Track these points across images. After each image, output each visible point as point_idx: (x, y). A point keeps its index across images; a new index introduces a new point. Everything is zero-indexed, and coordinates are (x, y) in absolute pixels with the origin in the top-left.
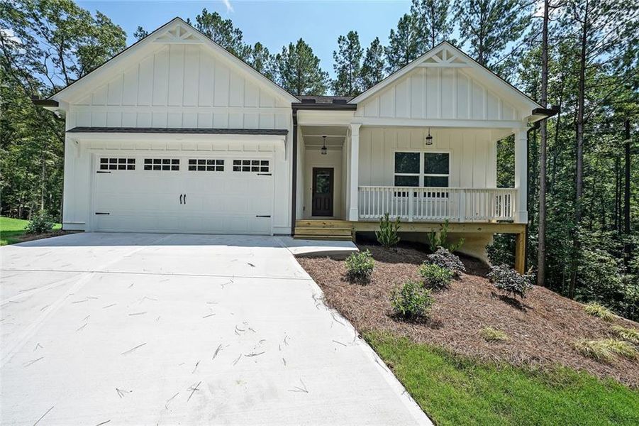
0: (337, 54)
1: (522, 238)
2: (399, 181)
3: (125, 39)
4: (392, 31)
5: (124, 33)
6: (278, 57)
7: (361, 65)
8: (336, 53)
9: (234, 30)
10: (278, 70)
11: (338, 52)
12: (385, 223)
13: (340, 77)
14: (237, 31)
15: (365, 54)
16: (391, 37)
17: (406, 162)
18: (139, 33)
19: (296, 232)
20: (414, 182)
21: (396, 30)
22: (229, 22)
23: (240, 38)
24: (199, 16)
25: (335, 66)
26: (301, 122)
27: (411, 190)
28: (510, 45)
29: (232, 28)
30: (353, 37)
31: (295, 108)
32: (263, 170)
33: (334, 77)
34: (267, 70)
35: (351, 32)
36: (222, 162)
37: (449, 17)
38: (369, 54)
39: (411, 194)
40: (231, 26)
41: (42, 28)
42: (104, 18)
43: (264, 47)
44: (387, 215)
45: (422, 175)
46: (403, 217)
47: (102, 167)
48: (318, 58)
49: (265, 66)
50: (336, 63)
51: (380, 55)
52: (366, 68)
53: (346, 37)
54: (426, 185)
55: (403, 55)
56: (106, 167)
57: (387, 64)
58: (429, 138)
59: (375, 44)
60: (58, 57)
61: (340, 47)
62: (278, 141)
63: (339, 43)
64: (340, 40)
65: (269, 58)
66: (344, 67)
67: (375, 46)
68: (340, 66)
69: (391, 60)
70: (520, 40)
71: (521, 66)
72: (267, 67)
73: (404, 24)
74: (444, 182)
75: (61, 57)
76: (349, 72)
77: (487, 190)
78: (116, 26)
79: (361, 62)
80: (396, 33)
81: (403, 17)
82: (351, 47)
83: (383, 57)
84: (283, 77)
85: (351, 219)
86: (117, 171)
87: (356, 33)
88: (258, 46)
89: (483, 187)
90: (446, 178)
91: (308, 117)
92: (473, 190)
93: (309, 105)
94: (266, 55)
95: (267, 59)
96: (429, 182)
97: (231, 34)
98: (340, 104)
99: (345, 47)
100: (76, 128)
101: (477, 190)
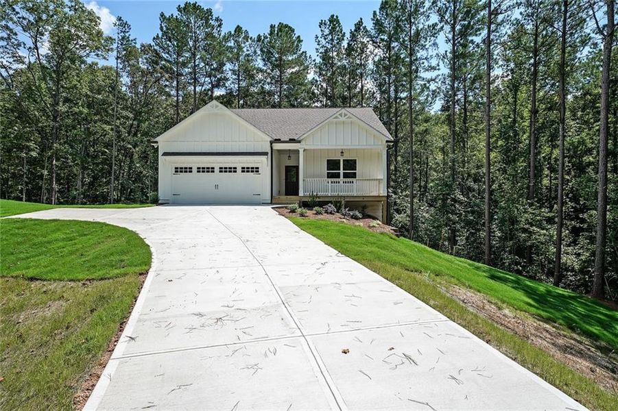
0: (319, 39)
1: (385, 202)
3: (99, 24)
4: (375, 13)
5: (98, 18)
6: (259, 38)
8: (317, 37)
9: (214, 18)
10: (259, 52)
11: (320, 35)
12: (311, 197)
13: (323, 60)
14: (217, 19)
15: (348, 35)
16: (374, 19)
17: (333, 164)
18: (118, 23)
19: (273, 201)
20: (338, 176)
21: (378, 12)
22: (209, 12)
23: (220, 26)
24: (179, 6)
25: (317, 49)
26: (274, 148)
27: (329, 180)
29: (212, 16)
30: (334, 21)
31: (271, 143)
32: (256, 171)
33: (318, 59)
35: (332, 16)
36: (236, 168)
38: (353, 36)
40: (211, 14)
41: (19, 17)
43: (244, 29)
45: (342, 171)
46: (326, 194)
48: (301, 39)
49: (245, 49)
50: (318, 47)
53: (327, 21)
54: (344, 177)
55: (385, 38)
56: (178, 172)
58: (342, 152)
59: (359, 25)
60: (32, 46)
61: (322, 30)
62: (264, 158)
63: (320, 27)
64: (321, 24)
65: (249, 41)
66: (326, 50)
67: (359, 29)
68: (322, 50)
69: (374, 42)
72: (248, 51)
73: (386, 5)
74: (354, 175)
75: (36, 46)
76: (332, 55)
78: (90, 10)
79: (345, 44)
80: (379, 15)
82: (332, 31)
84: (264, 59)
85: (300, 195)
86: (183, 173)
87: (337, 17)
88: (238, 29)
90: (355, 173)
91: (277, 146)
92: (370, 180)
93: (278, 141)
94: (246, 38)
95: (247, 41)
96: (346, 176)
97: (211, 21)
98: (292, 141)
99: (327, 32)
100: (164, 153)
101: (372, 180)
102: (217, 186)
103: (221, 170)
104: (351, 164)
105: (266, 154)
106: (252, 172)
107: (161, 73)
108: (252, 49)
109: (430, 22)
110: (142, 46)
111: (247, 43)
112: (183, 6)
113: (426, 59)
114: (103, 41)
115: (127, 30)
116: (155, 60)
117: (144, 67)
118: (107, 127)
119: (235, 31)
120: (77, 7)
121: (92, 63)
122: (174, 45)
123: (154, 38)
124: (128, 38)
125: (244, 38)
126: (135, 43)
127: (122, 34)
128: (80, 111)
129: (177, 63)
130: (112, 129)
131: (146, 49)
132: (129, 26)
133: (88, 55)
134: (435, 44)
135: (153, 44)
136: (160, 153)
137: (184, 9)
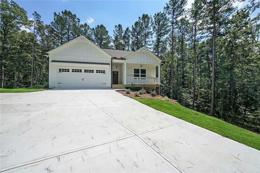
1: (160, 88)
2: (135, 76)
3: (26, 14)
4: (133, 26)
5: (26, 12)
6: (93, 29)
7: (123, 35)
9: (77, 18)
10: (93, 34)
11: (115, 30)
12: (132, 85)
13: (116, 39)
15: (124, 32)
16: (132, 28)
17: (136, 71)
18: (35, 14)
19: (112, 87)
20: (138, 76)
21: (134, 26)
22: (75, 15)
23: (79, 21)
24: (62, 11)
25: (114, 35)
26: (113, 62)
27: (137, 78)
28: (166, 36)
30: (120, 26)
31: (112, 59)
32: (104, 73)
33: (114, 38)
34: (89, 33)
35: (119, 24)
36: (93, 71)
37: (150, 25)
38: (126, 32)
39: (138, 79)
40: (75, 17)
42: (15, 3)
43: (88, 25)
44: (133, 83)
45: (140, 74)
46: (136, 84)
47: (59, 71)
48: (108, 31)
49: (88, 32)
50: (114, 34)
51: (129, 33)
52: (125, 37)
53: (118, 26)
54: (141, 77)
55: (136, 34)
56: (61, 71)
57: (131, 36)
58: (141, 66)
59: (127, 29)
61: (116, 29)
62: (108, 66)
64: (116, 26)
65: (90, 29)
66: (117, 35)
67: (128, 30)
68: (115, 35)
69: (132, 35)
70: (168, 35)
71: (169, 41)
72: (89, 32)
73: (136, 24)
74: (145, 76)
76: (119, 37)
77: (154, 78)
78: (21, 8)
79: (123, 34)
80: (134, 27)
81: (136, 22)
82: (119, 29)
83: (130, 34)
84: (95, 36)
85: (125, 84)
86: (64, 72)
88: (86, 24)
89: (153, 77)
90: (145, 75)
91: (115, 61)
92: (151, 78)
93: (115, 58)
94: (89, 28)
95: (89, 29)
96: (142, 76)
97: (75, 19)
98: (122, 59)
99: (117, 29)
100: (52, 61)
101: (152, 78)
102: (83, 79)
103: (86, 71)
104: (144, 71)
105: (109, 64)
106: (102, 72)
107: (54, 37)
108: (91, 32)
109: (150, 31)
110: (46, 25)
111: (89, 30)
112: (64, 11)
113: (149, 41)
114: (28, 22)
115: (39, 18)
116: (52, 31)
117: (47, 34)
118: (29, 55)
119: (85, 25)
120: (15, 5)
121: (24, 30)
122: (60, 26)
123: (51, 23)
124: (40, 20)
125: (88, 28)
126: (43, 23)
127: (37, 19)
128: (16, 47)
129: (61, 34)
130: (31, 56)
131: (47, 27)
132: (40, 16)
133: (21, 26)
134: (152, 37)
135: (50, 25)
136: (50, 61)
137: (65, 13)
